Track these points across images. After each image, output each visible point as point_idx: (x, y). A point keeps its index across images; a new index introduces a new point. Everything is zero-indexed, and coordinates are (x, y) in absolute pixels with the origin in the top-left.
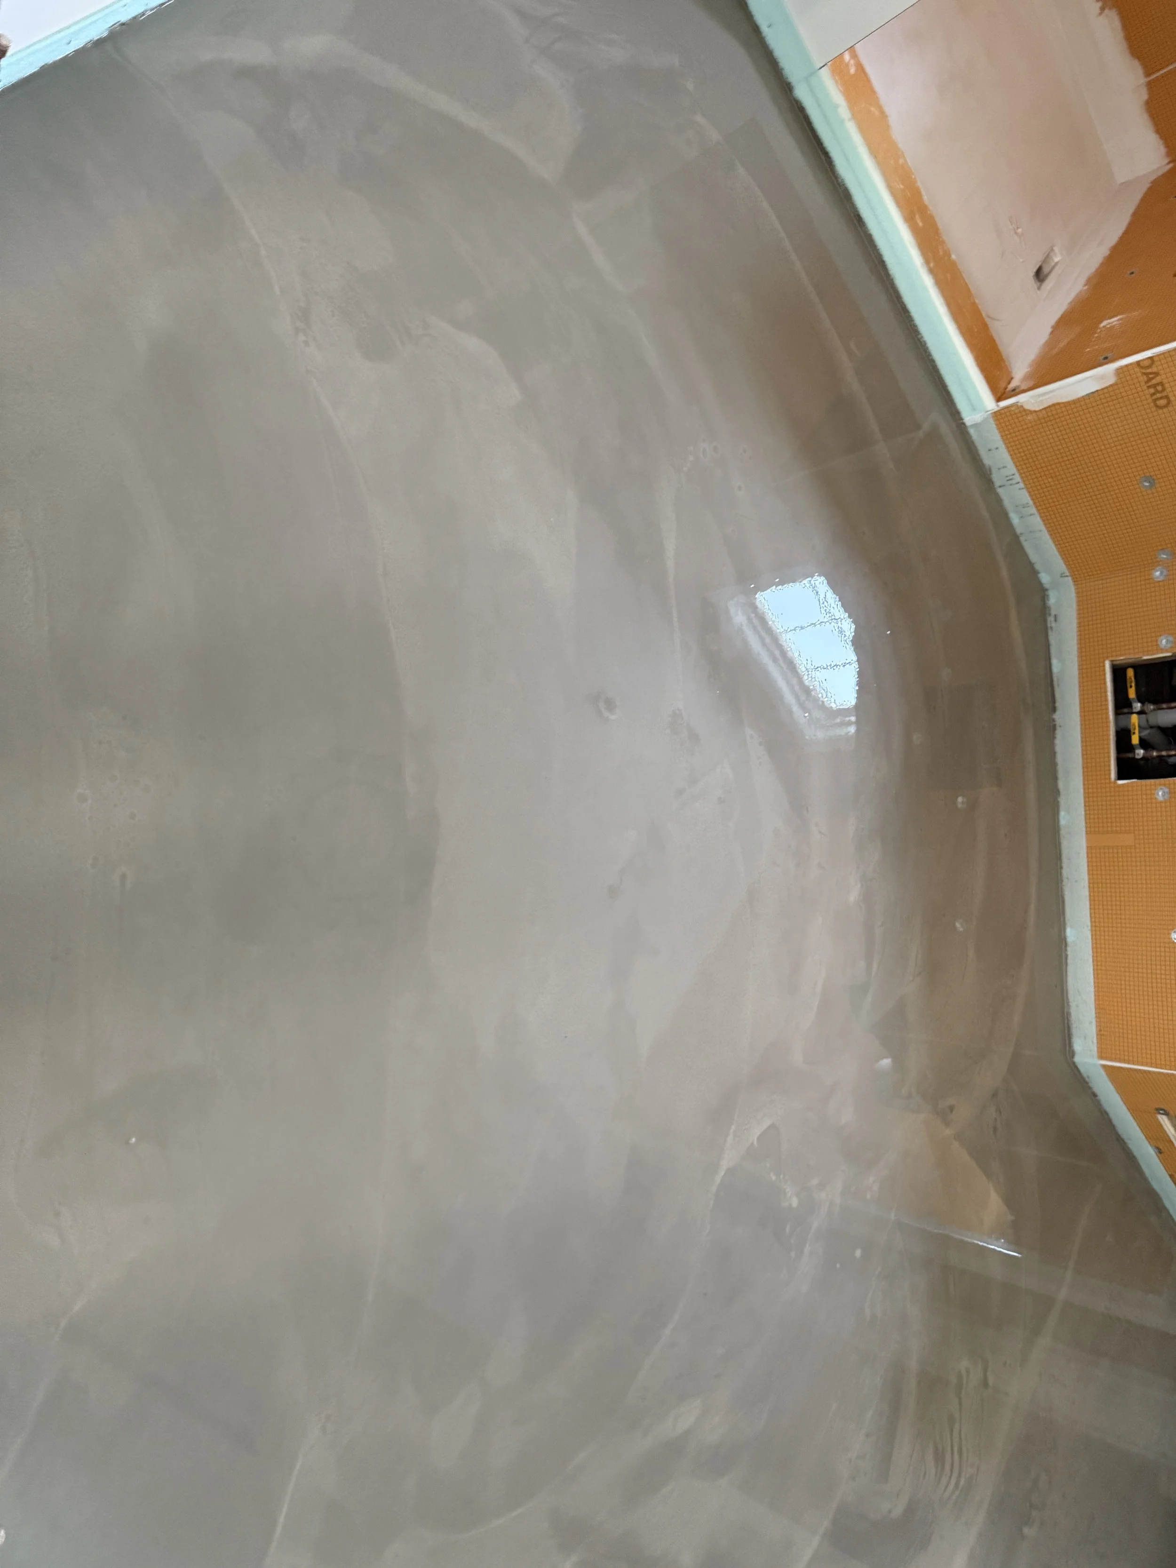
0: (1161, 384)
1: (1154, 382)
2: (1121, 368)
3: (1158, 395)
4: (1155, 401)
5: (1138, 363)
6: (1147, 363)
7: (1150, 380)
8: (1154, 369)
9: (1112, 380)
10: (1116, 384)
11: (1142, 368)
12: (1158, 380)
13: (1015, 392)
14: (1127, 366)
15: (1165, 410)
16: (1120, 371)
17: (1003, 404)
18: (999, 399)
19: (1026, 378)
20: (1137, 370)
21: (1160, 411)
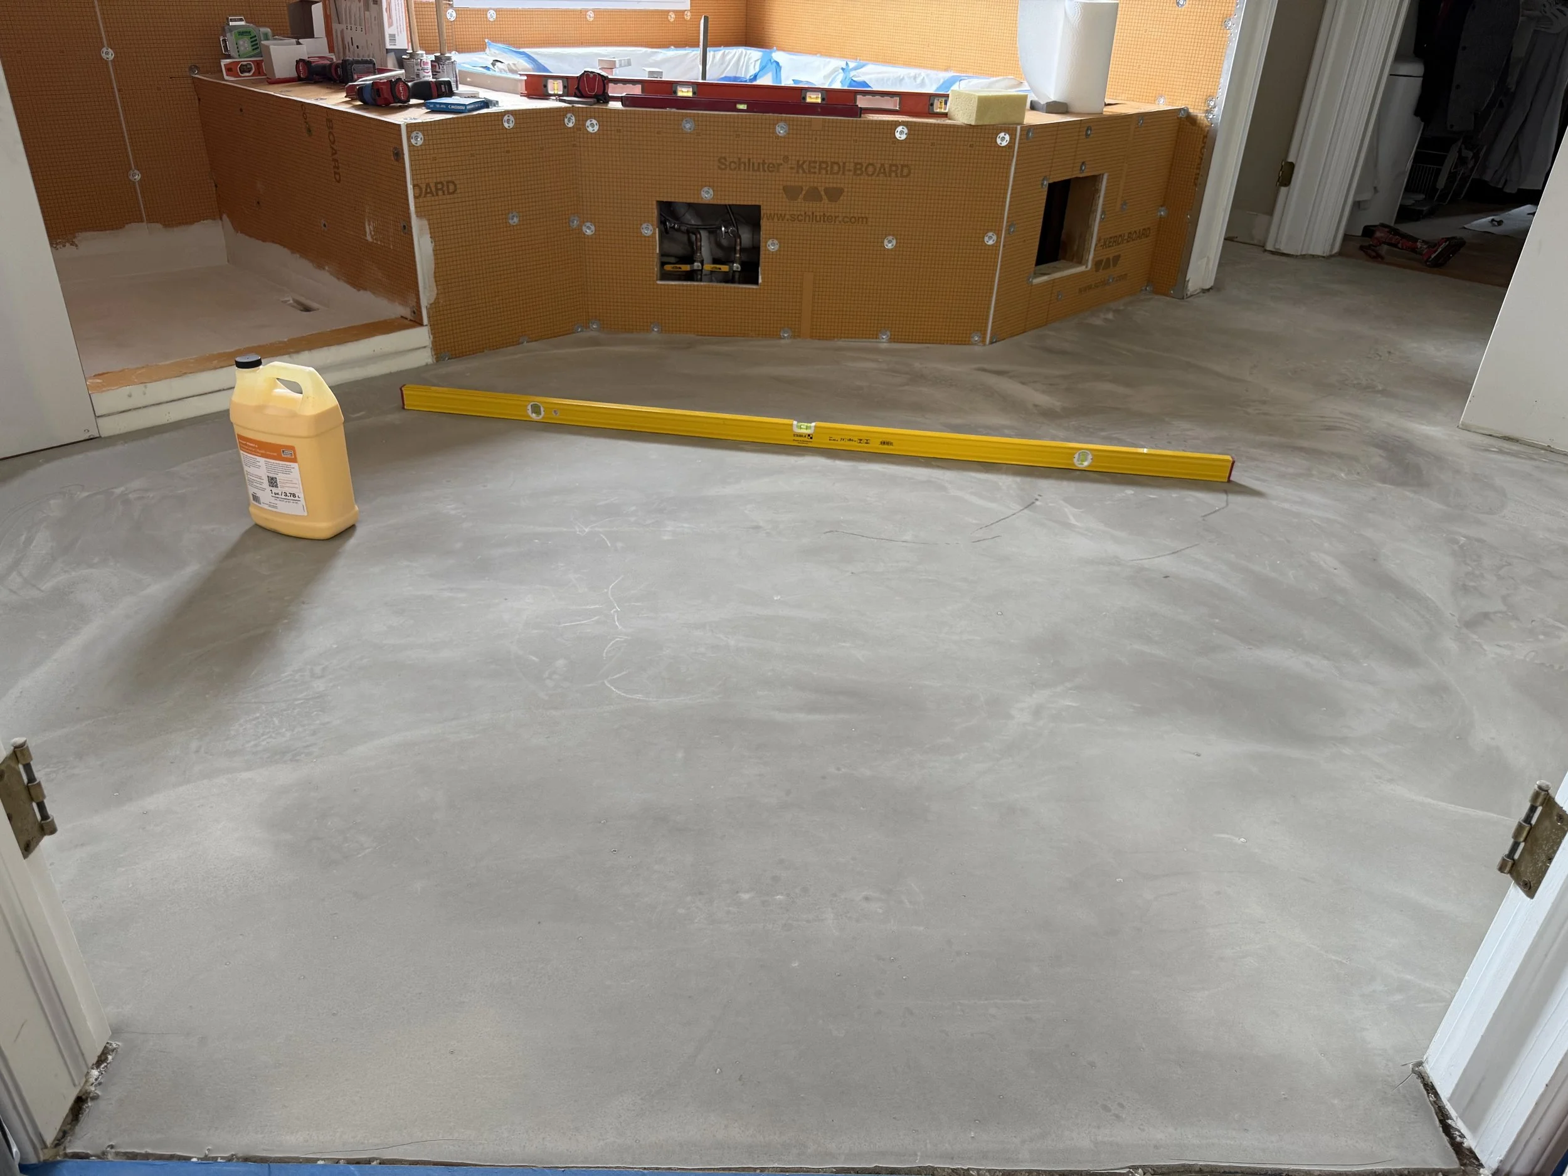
0: (436, 184)
1: (433, 189)
2: (417, 212)
3: (445, 188)
4: (449, 193)
5: (415, 197)
6: (417, 191)
7: (431, 192)
8: (423, 186)
9: (425, 222)
10: (429, 220)
11: (420, 196)
12: (432, 185)
13: (417, 312)
14: (416, 207)
15: (458, 186)
16: (419, 215)
17: (425, 321)
18: (421, 324)
19: (404, 303)
20: (421, 200)
21: (458, 191)
